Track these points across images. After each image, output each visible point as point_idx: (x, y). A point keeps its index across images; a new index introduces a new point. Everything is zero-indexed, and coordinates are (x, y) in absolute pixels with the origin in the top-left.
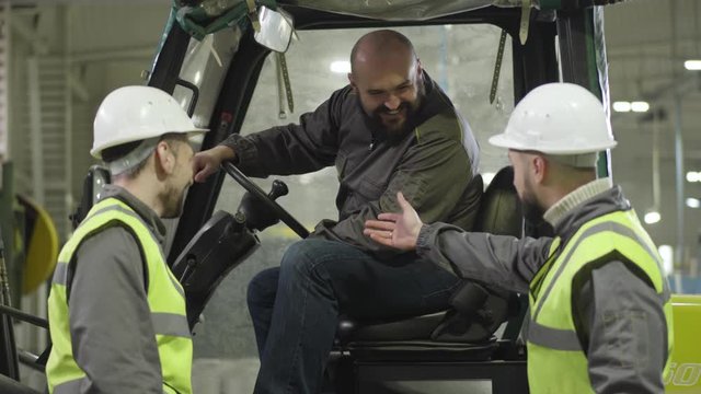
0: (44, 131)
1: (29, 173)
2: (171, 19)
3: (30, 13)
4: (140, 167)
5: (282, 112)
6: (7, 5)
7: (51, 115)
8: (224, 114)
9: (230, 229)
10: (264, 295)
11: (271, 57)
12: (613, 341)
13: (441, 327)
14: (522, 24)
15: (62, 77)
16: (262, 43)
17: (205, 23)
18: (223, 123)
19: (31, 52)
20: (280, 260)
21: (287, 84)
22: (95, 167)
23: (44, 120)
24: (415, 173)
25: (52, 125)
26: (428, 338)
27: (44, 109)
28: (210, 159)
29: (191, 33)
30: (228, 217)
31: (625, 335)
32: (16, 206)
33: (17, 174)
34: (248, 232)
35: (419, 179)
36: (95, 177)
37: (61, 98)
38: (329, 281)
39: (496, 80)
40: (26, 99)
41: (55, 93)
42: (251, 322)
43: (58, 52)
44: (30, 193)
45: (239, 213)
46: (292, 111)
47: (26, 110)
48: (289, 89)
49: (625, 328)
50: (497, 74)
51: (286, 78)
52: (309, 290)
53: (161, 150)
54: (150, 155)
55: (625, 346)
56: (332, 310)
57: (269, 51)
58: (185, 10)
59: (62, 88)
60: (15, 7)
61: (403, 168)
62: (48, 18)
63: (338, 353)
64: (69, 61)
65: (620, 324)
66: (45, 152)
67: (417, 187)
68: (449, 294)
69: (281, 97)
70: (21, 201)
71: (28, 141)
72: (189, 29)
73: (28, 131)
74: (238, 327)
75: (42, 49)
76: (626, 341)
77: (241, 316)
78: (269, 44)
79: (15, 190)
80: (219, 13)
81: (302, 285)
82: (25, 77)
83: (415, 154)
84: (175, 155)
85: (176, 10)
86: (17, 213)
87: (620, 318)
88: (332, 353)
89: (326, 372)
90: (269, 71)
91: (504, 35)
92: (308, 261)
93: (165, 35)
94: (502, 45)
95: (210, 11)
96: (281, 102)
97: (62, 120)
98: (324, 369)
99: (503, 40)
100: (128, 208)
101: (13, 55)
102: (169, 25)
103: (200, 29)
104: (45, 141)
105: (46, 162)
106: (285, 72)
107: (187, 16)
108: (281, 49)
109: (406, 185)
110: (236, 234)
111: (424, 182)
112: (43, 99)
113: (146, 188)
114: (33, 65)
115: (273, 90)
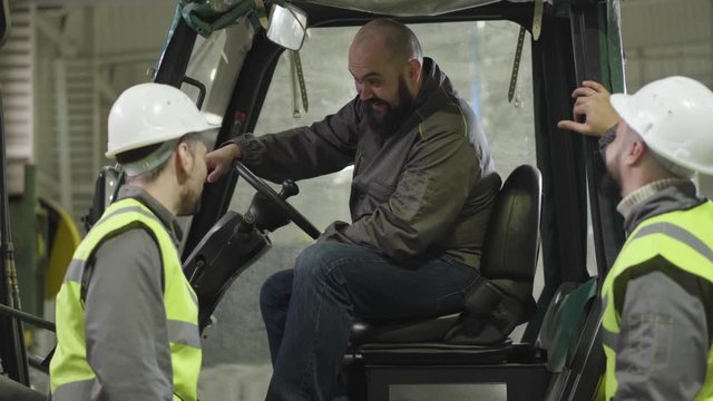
0: (72, 134)
1: (56, 177)
2: (177, 16)
3: (57, 14)
4: (160, 169)
5: (297, 111)
6: (32, 6)
7: (78, 117)
8: (237, 113)
9: (240, 230)
10: (277, 297)
11: (285, 55)
12: (635, 345)
13: (455, 329)
14: (535, 19)
15: (89, 80)
16: (276, 41)
17: (210, 20)
18: (236, 122)
19: (58, 54)
20: (294, 262)
21: (302, 82)
22: (107, 168)
23: (71, 123)
24: (422, 172)
25: (79, 128)
26: (443, 341)
27: (71, 112)
28: (220, 159)
29: (197, 29)
30: (238, 217)
31: (647, 339)
32: (38, 209)
33: (41, 177)
34: (258, 232)
35: (426, 178)
36: (107, 179)
37: (89, 101)
38: (345, 285)
39: (514, 78)
40: (53, 102)
41: (83, 96)
42: (263, 325)
43: (86, 54)
44: (57, 197)
45: (248, 213)
46: (306, 110)
47: (54, 113)
48: (303, 88)
49: (648, 332)
50: (515, 72)
51: (301, 76)
52: (324, 295)
53: (182, 152)
54: (170, 157)
55: (645, 351)
56: (348, 315)
57: (283, 49)
58: (190, 6)
59: (90, 90)
60: (41, 9)
61: (409, 167)
62: (75, 20)
63: (351, 356)
64: (97, 62)
65: (644, 327)
66: (73, 155)
67: (424, 186)
68: (463, 295)
69: (295, 96)
70: (44, 204)
71: (55, 144)
72: (196, 26)
73: (55, 134)
74: (252, 330)
75: (68, 50)
76: (646, 346)
77: (255, 319)
78: (283, 43)
79: (38, 192)
80: (226, 10)
81: (318, 291)
82: (52, 80)
83: (419, 150)
84: (193, 156)
85: (182, 6)
86: (39, 217)
87: (646, 322)
88: (346, 356)
89: (339, 376)
90: (283, 69)
91: (523, 31)
92: (324, 264)
93: (171, 32)
94: (521, 42)
95: (217, 8)
96: (295, 101)
97: (89, 123)
98: (337, 373)
99: (522, 37)
100: (148, 210)
101: (39, 57)
102: (175, 22)
103: (205, 25)
104: (72, 144)
105: (74, 166)
106: (300, 70)
107: (193, 13)
108: (296, 47)
109: (415, 184)
110: (246, 235)
111: (432, 179)
112: (70, 101)
113: (166, 191)
114: (60, 68)
115: (288, 89)
